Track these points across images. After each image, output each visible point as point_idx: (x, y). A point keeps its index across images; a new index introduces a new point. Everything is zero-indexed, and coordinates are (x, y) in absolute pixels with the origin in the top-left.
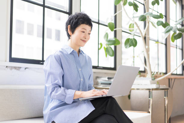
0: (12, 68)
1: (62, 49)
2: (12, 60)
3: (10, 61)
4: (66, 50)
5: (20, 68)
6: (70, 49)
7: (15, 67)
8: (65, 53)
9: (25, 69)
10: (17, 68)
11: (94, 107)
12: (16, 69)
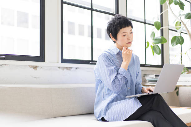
0: (64, 68)
1: (109, 50)
2: (64, 61)
3: (61, 62)
4: (113, 51)
5: (71, 68)
6: (117, 50)
7: (66, 68)
8: (112, 53)
9: (76, 69)
10: (69, 69)
11: (141, 104)
12: (67, 69)
